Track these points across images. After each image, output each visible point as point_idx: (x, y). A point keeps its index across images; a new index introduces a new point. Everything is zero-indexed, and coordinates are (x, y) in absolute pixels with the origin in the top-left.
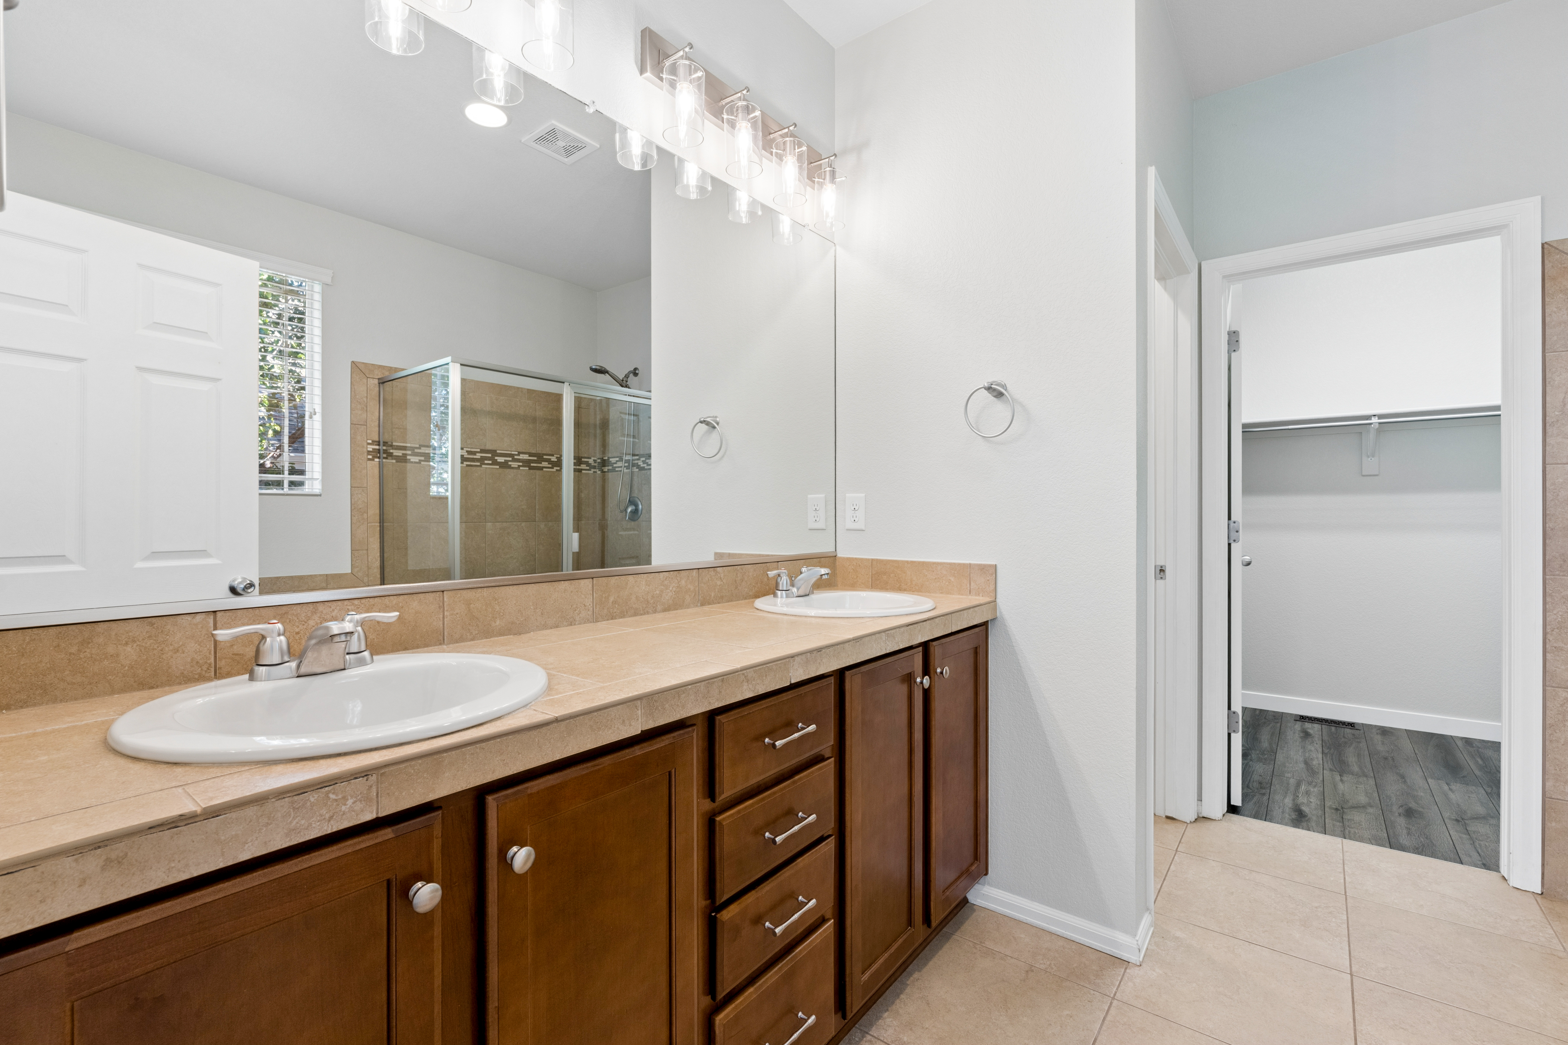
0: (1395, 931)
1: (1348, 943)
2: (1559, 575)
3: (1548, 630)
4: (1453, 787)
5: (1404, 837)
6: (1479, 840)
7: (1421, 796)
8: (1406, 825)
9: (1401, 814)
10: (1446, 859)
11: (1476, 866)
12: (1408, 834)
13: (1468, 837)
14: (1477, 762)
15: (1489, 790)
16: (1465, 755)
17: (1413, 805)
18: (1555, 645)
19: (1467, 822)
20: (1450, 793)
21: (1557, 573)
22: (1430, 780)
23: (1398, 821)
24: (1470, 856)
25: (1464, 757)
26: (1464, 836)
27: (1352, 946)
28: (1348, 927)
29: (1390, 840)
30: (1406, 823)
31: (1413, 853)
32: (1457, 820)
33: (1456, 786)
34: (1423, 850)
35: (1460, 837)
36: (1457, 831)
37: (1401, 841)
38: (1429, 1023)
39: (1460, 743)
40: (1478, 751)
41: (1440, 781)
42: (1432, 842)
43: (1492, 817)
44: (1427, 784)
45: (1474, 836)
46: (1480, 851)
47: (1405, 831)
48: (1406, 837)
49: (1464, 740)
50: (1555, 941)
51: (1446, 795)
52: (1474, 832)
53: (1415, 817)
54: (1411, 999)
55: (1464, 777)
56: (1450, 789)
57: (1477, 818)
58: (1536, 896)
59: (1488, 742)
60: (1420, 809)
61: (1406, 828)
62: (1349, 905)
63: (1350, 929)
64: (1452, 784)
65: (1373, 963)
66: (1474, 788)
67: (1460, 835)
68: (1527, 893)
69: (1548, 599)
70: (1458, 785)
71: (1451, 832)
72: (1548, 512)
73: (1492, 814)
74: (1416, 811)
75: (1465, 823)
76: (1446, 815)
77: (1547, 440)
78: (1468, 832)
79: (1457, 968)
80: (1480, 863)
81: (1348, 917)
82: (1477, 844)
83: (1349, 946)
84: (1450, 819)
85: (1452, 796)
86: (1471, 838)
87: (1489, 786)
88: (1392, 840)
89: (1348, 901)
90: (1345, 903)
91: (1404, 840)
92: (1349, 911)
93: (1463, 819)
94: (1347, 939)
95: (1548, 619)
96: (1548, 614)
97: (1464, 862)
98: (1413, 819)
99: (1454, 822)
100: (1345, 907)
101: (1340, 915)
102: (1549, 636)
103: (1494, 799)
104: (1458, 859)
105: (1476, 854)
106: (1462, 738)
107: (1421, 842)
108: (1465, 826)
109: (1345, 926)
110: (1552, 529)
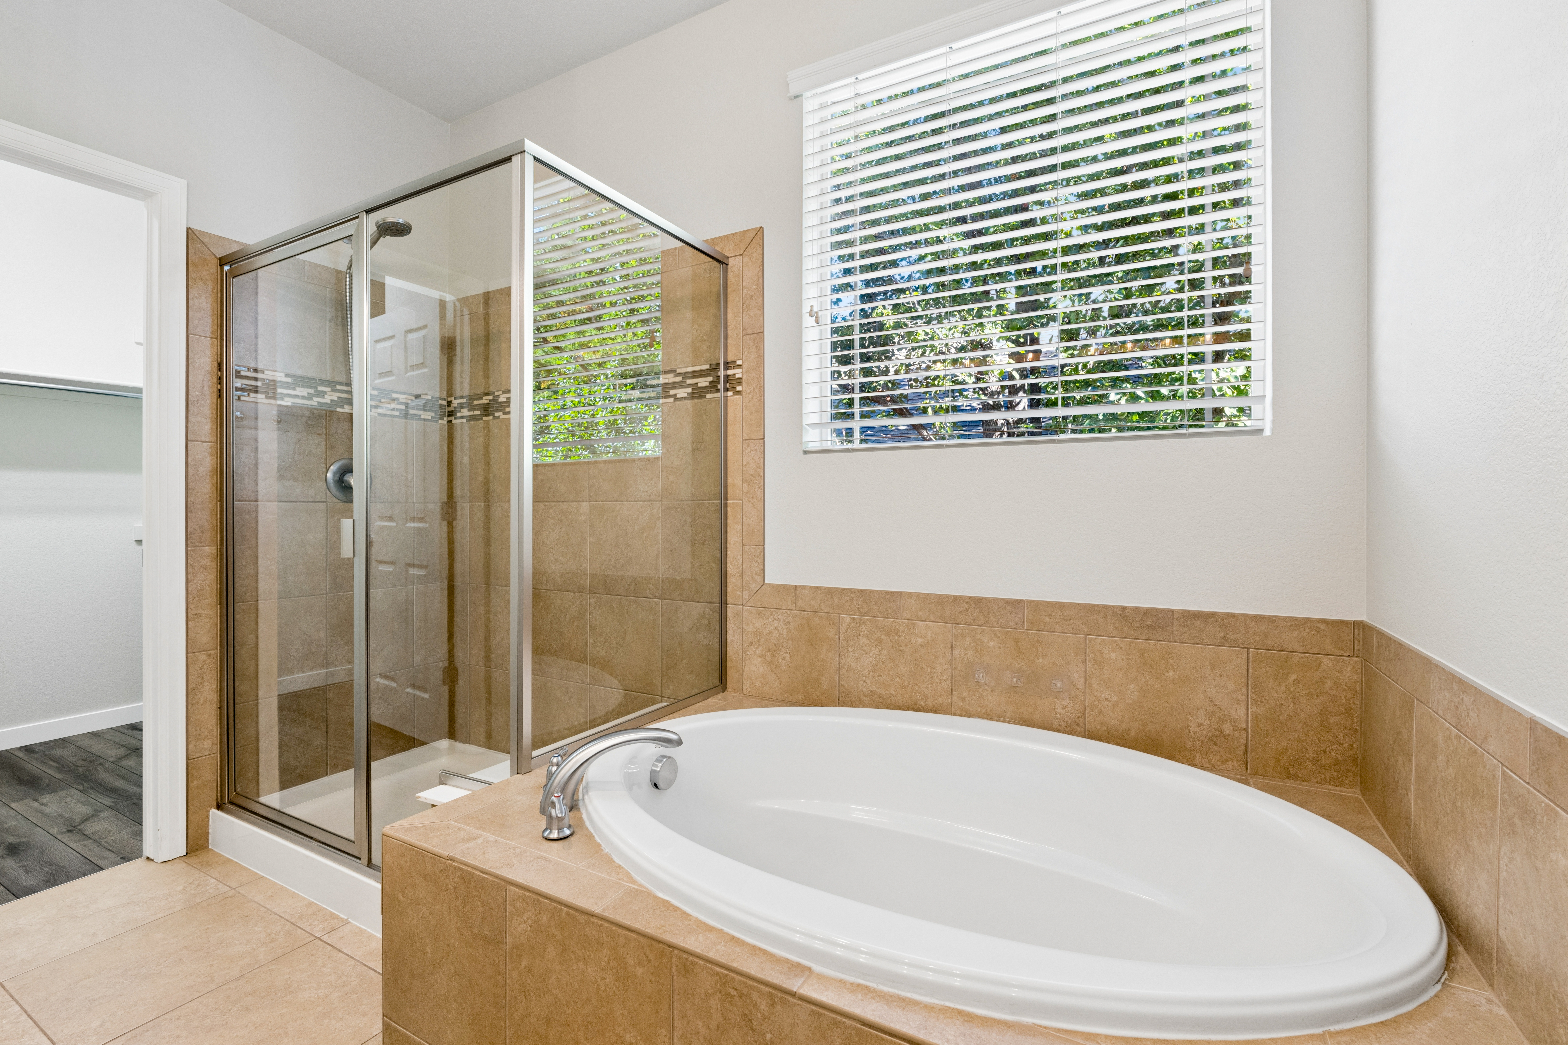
0: (85, 979)
1: (41, 1032)
2: (198, 546)
3: (190, 600)
4: (44, 801)
5: (24, 878)
6: (103, 838)
7: (15, 825)
8: (17, 865)
9: (5, 856)
10: (85, 875)
11: (117, 864)
12: (27, 872)
13: (91, 841)
14: (51, 767)
15: (81, 787)
16: (35, 764)
17: (11, 839)
18: (195, 612)
19: (80, 827)
20: (43, 808)
21: (197, 544)
22: (13, 805)
23: (6, 865)
24: (106, 858)
25: (34, 766)
26: (86, 842)
27: (48, 1032)
28: (29, 1016)
29: (10, 889)
30: (16, 862)
31: (46, 888)
32: (69, 831)
33: (46, 798)
34: (54, 879)
35: (84, 845)
36: (76, 842)
37: (24, 884)
38: (179, 1037)
39: (21, 755)
40: (46, 755)
41: (24, 801)
42: (58, 866)
43: (100, 811)
44: (12, 811)
45: (96, 837)
46: (110, 848)
47: (21, 871)
48: (27, 876)
49: (23, 749)
50: (221, 886)
51: (41, 812)
52: (93, 833)
53: (22, 851)
54: (148, 1031)
55: (47, 786)
56: (41, 804)
57: (86, 819)
58: (182, 858)
59: (49, 742)
60: (23, 840)
61: (20, 867)
62: (12, 991)
63: (33, 1015)
64: (40, 798)
65: (86, 1030)
66: (65, 792)
67: (83, 843)
68: (175, 861)
69: (190, 570)
70: (47, 796)
71: (71, 846)
72: (189, 487)
73: (99, 809)
74: (19, 844)
75: (79, 829)
76: (55, 831)
77: (189, 417)
78: (88, 837)
79: (167, 966)
80: (118, 859)
81: (20, 1005)
82: (103, 843)
83: (45, 1034)
84: (62, 833)
85: (48, 810)
86: (95, 841)
87: (78, 784)
88: (14, 889)
89: (8, 988)
90: (4, 993)
91: (26, 880)
92: (17, 997)
93: (74, 827)
94: (37, 1029)
95: (190, 589)
96: (190, 584)
97: (103, 866)
98: (22, 853)
99: (68, 834)
100: (9, 997)
101: (10, 1010)
102: (191, 605)
103: (90, 794)
104: (96, 867)
105: (109, 853)
106: (20, 748)
107: (47, 872)
108: (81, 832)
109: (25, 1016)
110: (193, 503)
